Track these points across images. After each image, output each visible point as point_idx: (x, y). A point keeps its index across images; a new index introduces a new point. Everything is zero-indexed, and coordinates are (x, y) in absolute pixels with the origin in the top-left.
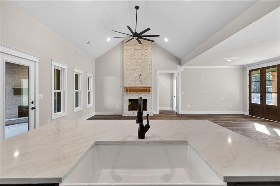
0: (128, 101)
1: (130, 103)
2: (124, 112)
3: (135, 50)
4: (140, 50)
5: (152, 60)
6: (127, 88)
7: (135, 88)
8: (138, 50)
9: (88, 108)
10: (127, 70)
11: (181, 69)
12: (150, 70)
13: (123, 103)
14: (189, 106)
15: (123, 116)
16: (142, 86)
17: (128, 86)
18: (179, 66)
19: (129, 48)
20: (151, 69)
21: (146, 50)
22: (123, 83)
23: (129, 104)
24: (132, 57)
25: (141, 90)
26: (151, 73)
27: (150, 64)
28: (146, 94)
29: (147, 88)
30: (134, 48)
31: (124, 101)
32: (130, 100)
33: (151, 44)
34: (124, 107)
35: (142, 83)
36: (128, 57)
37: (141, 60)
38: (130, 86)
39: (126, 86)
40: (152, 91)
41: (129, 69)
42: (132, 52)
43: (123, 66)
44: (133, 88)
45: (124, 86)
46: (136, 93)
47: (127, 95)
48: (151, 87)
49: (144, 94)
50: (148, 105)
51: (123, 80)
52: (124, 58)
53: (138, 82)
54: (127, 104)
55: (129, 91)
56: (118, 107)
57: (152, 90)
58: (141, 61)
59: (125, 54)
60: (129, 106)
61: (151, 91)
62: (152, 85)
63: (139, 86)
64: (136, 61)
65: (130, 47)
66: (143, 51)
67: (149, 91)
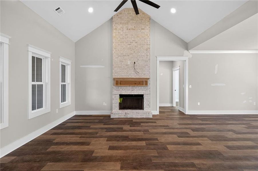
0: (119, 97)
1: (122, 99)
2: (114, 111)
3: (127, 29)
4: (135, 29)
5: (150, 42)
6: (117, 80)
7: (128, 80)
8: (132, 29)
9: (60, 108)
10: (117, 56)
11: (188, 55)
12: (147, 56)
13: (112, 99)
14: (199, 104)
15: (111, 117)
16: (137, 77)
17: (118, 77)
18: (186, 51)
19: (119, 26)
20: (148, 54)
21: (143, 29)
22: (112, 73)
23: (120, 101)
24: (123, 39)
25: (135, 82)
26: (149, 59)
27: (148, 48)
28: (142, 88)
29: (144, 80)
30: (127, 27)
31: (113, 97)
32: (121, 96)
33: (148, 21)
34: (113, 105)
35: (137, 73)
36: (119, 39)
37: (136, 42)
38: (121, 77)
39: (116, 77)
40: (150, 84)
41: (120, 54)
42: (124, 31)
43: (112, 50)
44: (125, 80)
45: (114, 77)
46: (129, 86)
47: (117, 89)
48: (149, 79)
49: (140, 88)
50: (144, 103)
51: (112, 69)
52: (114, 41)
53: (132, 72)
54: (117, 101)
55: (120, 83)
56: (106, 105)
57: (151, 82)
58: (136, 44)
59: (114, 34)
60: (120, 103)
61: (148, 84)
62: (150, 77)
63: (133, 77)
64: (129, 45)
65: (121, 25)
66: (139, 30)
67: (146, 84)
